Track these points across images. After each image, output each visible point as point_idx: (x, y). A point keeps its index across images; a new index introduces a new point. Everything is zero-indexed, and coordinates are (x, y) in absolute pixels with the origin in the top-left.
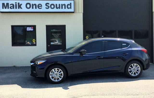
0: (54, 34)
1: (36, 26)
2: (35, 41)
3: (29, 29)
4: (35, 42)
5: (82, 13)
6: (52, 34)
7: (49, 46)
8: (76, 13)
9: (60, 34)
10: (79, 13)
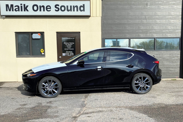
0: (67, 43)
1: (44, 32)
2: (43, 51)
3: (35, 36)
4: (44, 53)
6: (64, 43)
7: (61, 57)
8: (93, 17)
9: (74, 43)
10: (97, 16)
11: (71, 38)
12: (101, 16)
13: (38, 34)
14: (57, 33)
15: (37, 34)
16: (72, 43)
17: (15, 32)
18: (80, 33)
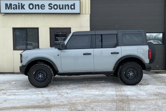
0: (59, 38)
6: (57, 38)
8: (82, 14)
9: (65, 38)
10: (86, 14)
11: (62, 33)
12: (90, 13)
16: (64, 38)
18: (70, 28)
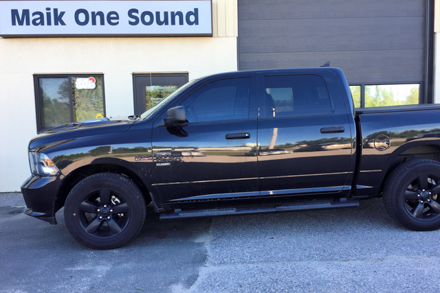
0: (157, 99)
1: (103, 75)
3: (81, 84)
5: (234, 36)
6: (151, 99)
8: (218, 36)
10: (226, 37)
12: (236, 35)
13: (90, 79)
14: (134, 75)
15: (86, 80)
17: (34, 75)
18: (188, 74)
